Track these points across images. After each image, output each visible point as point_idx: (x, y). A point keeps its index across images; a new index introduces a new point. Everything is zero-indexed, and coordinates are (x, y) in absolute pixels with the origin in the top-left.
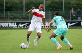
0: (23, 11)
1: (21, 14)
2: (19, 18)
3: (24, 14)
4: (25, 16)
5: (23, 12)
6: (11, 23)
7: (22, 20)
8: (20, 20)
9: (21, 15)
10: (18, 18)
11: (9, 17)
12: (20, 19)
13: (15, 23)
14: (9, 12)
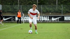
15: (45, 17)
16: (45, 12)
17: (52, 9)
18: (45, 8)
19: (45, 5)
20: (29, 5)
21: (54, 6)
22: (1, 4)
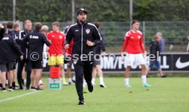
17: (178, 33)
19: (155, 22)
21: (182, 25)
22: (21, 21)
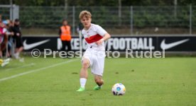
0: (173, 4)
1: (168, 15)
2: (161, 24)
3: (175, 14)
4: (177, 20)
5: (173, 9)
6: (138, 38)
7: (169, 30)
8: (163, 30)
9: (167, 18)
10: (156, 24)
11: (132, 21)
12: (164, 27)
13: (148, 38)
14: (134, 9)
15: (141, 40)
16: (141, 24)
17: (163, 17)
18: (142, 14)
19: (142, 7)
20: (95, 7)
21: (167, 9)
